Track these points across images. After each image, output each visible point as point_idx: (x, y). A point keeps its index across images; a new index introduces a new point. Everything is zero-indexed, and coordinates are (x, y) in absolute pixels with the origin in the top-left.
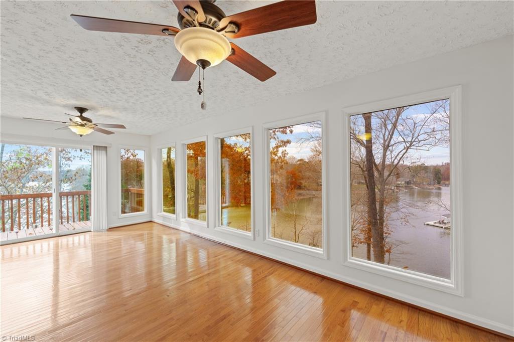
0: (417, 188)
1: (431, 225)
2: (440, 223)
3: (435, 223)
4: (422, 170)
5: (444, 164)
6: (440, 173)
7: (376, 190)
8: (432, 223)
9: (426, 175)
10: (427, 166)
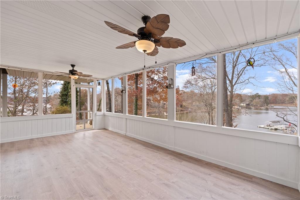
0: (253, 108)
1: (262, 127)
2: (268, 126)
3: (265, 126)
4: (257, 97)
5: (271, 94)
6: (268, 99)
7: (228, 92)
8: (262, 126)
9: (259, 100)
10: (260, 95)
